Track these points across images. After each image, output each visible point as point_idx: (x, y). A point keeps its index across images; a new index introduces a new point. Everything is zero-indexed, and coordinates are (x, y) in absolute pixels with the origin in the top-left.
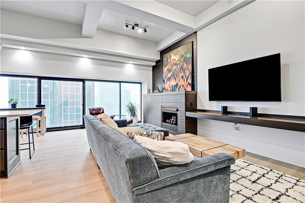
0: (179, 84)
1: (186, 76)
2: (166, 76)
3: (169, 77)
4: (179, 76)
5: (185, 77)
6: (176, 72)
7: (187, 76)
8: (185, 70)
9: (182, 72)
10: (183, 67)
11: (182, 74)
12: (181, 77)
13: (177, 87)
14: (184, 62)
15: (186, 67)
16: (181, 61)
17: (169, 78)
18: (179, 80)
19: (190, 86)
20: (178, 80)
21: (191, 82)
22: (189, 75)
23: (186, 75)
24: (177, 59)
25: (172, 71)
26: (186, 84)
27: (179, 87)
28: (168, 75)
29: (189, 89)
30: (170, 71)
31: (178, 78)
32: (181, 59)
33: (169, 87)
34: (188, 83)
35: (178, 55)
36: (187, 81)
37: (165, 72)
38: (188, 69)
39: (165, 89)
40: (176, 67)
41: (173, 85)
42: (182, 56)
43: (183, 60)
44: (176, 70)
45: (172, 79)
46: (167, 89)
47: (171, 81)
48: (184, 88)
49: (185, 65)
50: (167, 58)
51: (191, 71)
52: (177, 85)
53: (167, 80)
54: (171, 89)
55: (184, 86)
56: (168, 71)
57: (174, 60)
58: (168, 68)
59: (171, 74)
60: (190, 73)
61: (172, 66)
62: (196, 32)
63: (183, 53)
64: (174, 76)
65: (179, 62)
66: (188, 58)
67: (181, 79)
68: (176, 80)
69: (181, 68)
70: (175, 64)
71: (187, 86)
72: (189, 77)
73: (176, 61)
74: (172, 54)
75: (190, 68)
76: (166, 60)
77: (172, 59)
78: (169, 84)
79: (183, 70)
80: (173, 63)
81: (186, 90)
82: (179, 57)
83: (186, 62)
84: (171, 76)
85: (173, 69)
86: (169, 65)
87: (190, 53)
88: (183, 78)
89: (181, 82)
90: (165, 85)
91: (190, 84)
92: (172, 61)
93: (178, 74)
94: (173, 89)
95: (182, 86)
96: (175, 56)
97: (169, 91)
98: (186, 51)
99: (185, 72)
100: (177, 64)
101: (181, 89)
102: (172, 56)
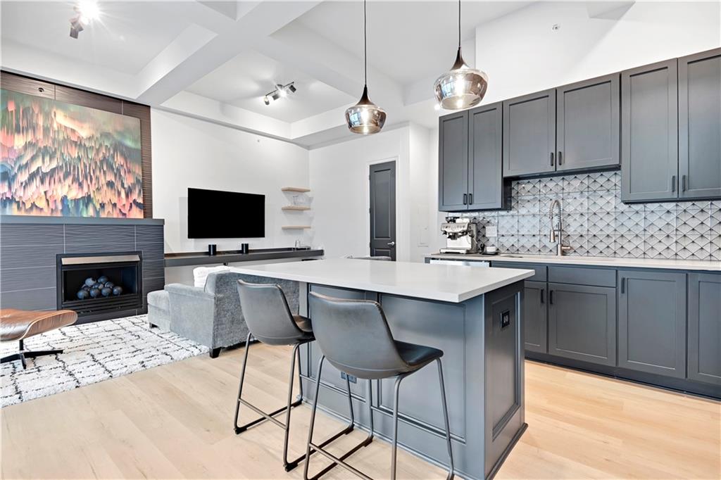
0: (98, 198)
1: (126, 186)
2: (24, 162)
3: (46, 169)
4: (97, 178)
5: (120, 187)
6: (81, 167)
7: (129, 187)
8: (118, 169)
9: (107, 173)
10: (111, 160)
11: (111, 177)
12: (103, 181)
13: (91, 205)
14: (115, 150)
15: (122, 166)
16: (101, 145)
18: (98, 189)
19: (138, 209)
20: (93, 188)
21: (140, 201)
22: (134, 185)
23: (125, 182)
24: (84, 133)
25: (58, 154)
26: (124, 201)
27: (98, 207)
28: (38, 163)
29: (137, 214)
30: (45, 153)
31: (94, 182)
32: (101, 141)
33: (47, 200)
34: (132, 202)
35: (86, 126)
36: (127, 196)
37: (13, 147)
38: (129, 172)
39: (18, 202)
40: (82, 154)
41: (66, 197)
42: (106, 135)
43: (111, 145)
44: (79, 159)
45: (60, 180)
46: (33, 205)
47: (58, 186)
48: (120, 210)
49: (119, 160)
50: (26, 111)
51: (140, 178)
52: (88, 200)
53: (32, 177)
54: (60, 207)
55: (118, 206)
56: (33, 150)
57: (69, 132)
58: (34, 142)
59: (54, 165)
60: (138, 181)
61: (59, 145)
62: (149, 107)
63: (109, 129)
64: (74, 175)
65: (93, 145)
66: (127, 147)
67: (105, 187)
68: (80, 185)
69: (101, 162)
70: (76, 142)
71: (131, 207)
72: (135, 188)
73: (79, 137)
74: (54, 110)
75: (138, 171)
76: (17, 111)
77: (57, 123)
78: (45, 192)
79: (111, 167)
80: (66, 137)
81: (124, 214)
82: (94, 133)
83: (123, 155)
84: (53, 170)
85: (66, 154)
86: (40, 135)
87: (135, 141)
88: (112, 187)
89: (107, 196)
90: (13, 191)
91: (138, 205)
92: (56, 129)
93: (92, 174)
94: (69, 209)
95: (111, 206)
96: (76, 122)
97: (46, 213)
98: (119, 128)
99: (120, 176)
100: (85, 145)
101: (106, 212)
102: (55, 113)
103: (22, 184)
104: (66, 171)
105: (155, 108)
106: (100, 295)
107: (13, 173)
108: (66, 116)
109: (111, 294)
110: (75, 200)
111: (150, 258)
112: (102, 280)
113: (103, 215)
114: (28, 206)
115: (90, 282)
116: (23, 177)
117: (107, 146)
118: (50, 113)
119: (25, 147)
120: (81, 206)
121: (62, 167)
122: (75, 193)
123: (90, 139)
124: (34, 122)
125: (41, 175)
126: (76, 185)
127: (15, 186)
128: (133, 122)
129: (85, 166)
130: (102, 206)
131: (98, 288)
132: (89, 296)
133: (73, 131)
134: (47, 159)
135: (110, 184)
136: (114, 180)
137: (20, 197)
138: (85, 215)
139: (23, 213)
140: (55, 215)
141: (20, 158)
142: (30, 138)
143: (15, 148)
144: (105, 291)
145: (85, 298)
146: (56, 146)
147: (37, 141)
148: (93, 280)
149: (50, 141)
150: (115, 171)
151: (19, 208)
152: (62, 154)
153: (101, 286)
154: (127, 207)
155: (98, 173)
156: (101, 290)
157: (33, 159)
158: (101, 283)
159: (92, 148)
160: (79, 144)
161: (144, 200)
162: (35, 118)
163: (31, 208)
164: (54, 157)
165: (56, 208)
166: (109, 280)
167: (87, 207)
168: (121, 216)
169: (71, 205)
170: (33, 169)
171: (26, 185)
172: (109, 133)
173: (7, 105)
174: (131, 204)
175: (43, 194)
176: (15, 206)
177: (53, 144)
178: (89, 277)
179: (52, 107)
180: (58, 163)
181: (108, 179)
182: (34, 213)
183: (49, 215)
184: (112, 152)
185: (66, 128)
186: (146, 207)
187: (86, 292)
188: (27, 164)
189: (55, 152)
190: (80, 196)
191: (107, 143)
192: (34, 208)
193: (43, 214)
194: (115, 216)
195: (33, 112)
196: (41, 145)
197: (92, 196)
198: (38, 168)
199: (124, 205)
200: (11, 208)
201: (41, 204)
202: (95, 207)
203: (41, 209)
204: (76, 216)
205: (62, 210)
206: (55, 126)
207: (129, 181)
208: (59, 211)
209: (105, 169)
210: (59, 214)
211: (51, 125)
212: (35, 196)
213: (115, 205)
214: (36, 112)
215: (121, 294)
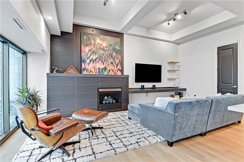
0: (108, 68)
1: (116, 63)
2: (88, 56)
3: (94, 58)
4: (108, 61)
5: (114, 64)
6: (104, 57)
7: (117, 64)
8: (114, 58)
9: (111, 59)
10: (112, 54)
11: (112, 60)
12: (110, 62)
13: (106, 71)
14: (113, 51)
15: (115, 56)
16: (109, 49)
17: (94, 60)
18: (108, 65)
19: (120, 72)
20: (107, 64)
21: (120, 69)
22: (118, 63)
23: (116, 62)
24: (104, 45)
25: (97, 53)
26: (116, 69)
27: (108, 71)
28: (92, 56)
29: (119, 73)
30: (94, 53)
31: (107, 62)
32: (109, 48)
33: (94, 69)
34: (118, 69)
35: (105, 42)
36: (117, 67)
37: (85, 51)
38: (117, 58)
39: (87, 70)
40: (104, 52)
41: (99, 67)
42: (111, 45)
43: (112, 49)
44: (103, 54)
45: (98, 62)
46: (91, 70)
47: (97, 64)
48: (114, 72)
49: (114, 54)
50: (89, 38)
51: (120, 60)
52: (105, 69)
53: (90, 61)
54: (98, 71)
55: (114, 71)
56: (91, 52)
57: (100, 45)
58: (91, 49)
59: (96, 57)
60: (120, 61)
61: (98, 50)
62: (123, 34)
63: (112, 43)
64: (102, 60)
65: (107, 49)
66: (117, 49)
67: (110, 64)
68: (103, 63)
69: (109, 55)
70: (102, 48)
71: (118, 71)
72: (119, 64)
73: (103, 47)
74: (96, 38)
75: (120, 58)
76: (86, 39)
77: (97, 42)
78: (94, 66)
79: (112, 57)
80: (99, 47)
81: (116, 74)
82: (107, 45)
83: (115, 52)
84: (96, 59)
85: (99, 53)
86: (92, 47)
87: (119, 47)
88: (112, 64)
89: (110, 67)
90: (86, 66)
91: (120, 70)
92: (97, 44)
93: (107, 59)
94: (100, 72)
95: (112, 71)
96: (102, 41)
97: (94, 73)
98: (114, 43)
99: (115, 60)
100: (105, 49)
101: (111, 73)
102: (96, 39)
103: (88, 63)
104: (100, 59)
105: (125, 34)
106: (109, 103)
107: (85, 60)
108: (99, 39)
109: (112, 103)
110: (102, 68)
111: (124, 90)
112: (109, 97)
113: (110, 74)
114: (89, 71)
115: (106, 98)
116: (88, 61)
117: (111, 49)
118: (95, 39)
119: (89, 51)
120: (104, 71)
121: (98, 57)
122: (102, 67)
123: (106, 47)
124: (91, 42)
125: (93, 60)
126: (102, 64)
127: (86, 64)
128: (118, 40)
129: (105, 57)
130: (109, 71)
131: (108, 100)
132: (106, 103)
133: (101, 44)
134: (94, 55)
135: (112, 63)
136: (113, 61)
137: (87, 68)
138: (104, 74)
139: (88, 73)
140: (96, 74)
141: (87, 55)
142: (90, 48)
143: (86, 51)
144: (111, 102)
145: (105, 104)
146: (97, 50)
147: (92, 49)
148: (107, 97)
149: (95, 49)
150: (113, 58)
151: (87, 72)
152: (98, 53)
153: (109, 100)
154: (117, 71)
155: (108, 59)
156: (109, 101)
157: (91, 55)
158: (109, 98)
159: (107, 50)
160: (103, 49)
161: (121, 68)
162: (91, 41)
163: (90, 72)
164: (96, 54)
165: (97, 71)
166: (112, 97)
167: (105, 71)
168: (115, 74)
169: (101, 71)
170: (91, 58)
171: (89, 64)
172: (112, 45)
173: (84, 37)
174: (118, 70)
175: (93, 67)
176: (86, 71)
177: (96, 49)
178: (106, 96)
179: (96, 37)
180: (97, 56)
181: (111, 61)
182: (91, 73)
183: (95, 74)
184: (112, 51)
185: (99, 43)
186: (122, 71)
187: (105, 101)
188: (89, 57)
189: (96, 52)
190: (103, 68)
191: (111, 48)
192: (91, 72)
193: (93, 74)
194: (113, 74)
195: (91, 39)
196: (93, 50)
197: (107, 67)
198: (92, 58)
199: (116, 70)
200: (85, 72)
201: (93, 70)
202: (107, 71)
203: (93, 72)
204: (102, 74)
205: (98, 72)
206: (97, 43)
207: (117, 62)
208: (98, 73)
209: (110, 57)
210: (98, 74)
211: (96, 43)
212: (91, 68)
213: (113, 70)
214: (92, 39)
215: (115, 103)
